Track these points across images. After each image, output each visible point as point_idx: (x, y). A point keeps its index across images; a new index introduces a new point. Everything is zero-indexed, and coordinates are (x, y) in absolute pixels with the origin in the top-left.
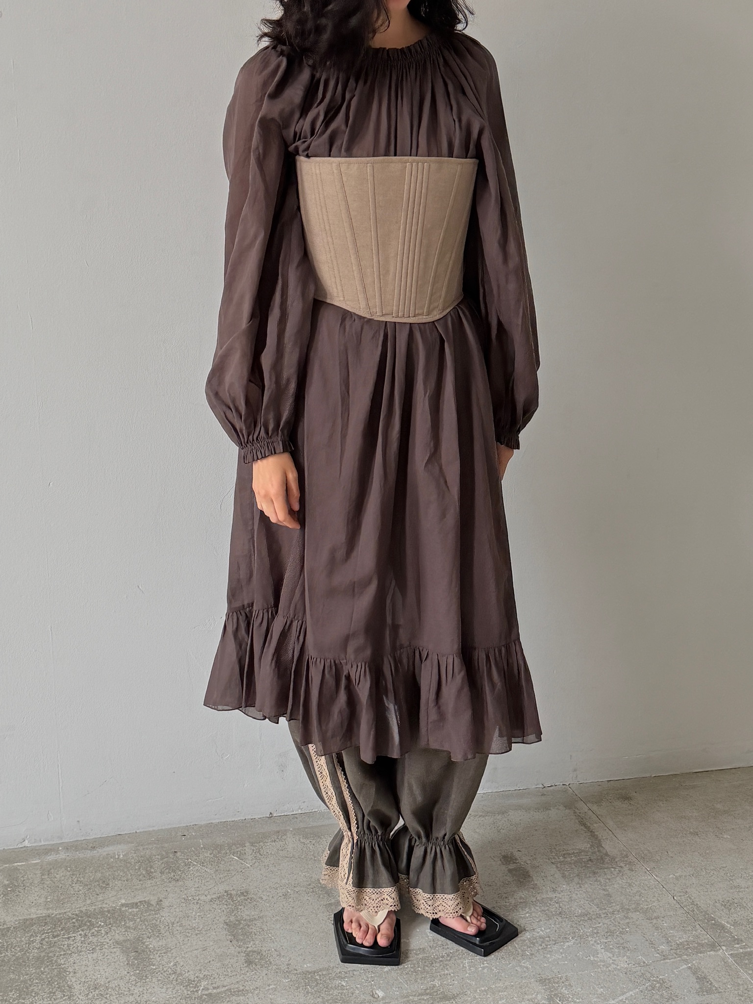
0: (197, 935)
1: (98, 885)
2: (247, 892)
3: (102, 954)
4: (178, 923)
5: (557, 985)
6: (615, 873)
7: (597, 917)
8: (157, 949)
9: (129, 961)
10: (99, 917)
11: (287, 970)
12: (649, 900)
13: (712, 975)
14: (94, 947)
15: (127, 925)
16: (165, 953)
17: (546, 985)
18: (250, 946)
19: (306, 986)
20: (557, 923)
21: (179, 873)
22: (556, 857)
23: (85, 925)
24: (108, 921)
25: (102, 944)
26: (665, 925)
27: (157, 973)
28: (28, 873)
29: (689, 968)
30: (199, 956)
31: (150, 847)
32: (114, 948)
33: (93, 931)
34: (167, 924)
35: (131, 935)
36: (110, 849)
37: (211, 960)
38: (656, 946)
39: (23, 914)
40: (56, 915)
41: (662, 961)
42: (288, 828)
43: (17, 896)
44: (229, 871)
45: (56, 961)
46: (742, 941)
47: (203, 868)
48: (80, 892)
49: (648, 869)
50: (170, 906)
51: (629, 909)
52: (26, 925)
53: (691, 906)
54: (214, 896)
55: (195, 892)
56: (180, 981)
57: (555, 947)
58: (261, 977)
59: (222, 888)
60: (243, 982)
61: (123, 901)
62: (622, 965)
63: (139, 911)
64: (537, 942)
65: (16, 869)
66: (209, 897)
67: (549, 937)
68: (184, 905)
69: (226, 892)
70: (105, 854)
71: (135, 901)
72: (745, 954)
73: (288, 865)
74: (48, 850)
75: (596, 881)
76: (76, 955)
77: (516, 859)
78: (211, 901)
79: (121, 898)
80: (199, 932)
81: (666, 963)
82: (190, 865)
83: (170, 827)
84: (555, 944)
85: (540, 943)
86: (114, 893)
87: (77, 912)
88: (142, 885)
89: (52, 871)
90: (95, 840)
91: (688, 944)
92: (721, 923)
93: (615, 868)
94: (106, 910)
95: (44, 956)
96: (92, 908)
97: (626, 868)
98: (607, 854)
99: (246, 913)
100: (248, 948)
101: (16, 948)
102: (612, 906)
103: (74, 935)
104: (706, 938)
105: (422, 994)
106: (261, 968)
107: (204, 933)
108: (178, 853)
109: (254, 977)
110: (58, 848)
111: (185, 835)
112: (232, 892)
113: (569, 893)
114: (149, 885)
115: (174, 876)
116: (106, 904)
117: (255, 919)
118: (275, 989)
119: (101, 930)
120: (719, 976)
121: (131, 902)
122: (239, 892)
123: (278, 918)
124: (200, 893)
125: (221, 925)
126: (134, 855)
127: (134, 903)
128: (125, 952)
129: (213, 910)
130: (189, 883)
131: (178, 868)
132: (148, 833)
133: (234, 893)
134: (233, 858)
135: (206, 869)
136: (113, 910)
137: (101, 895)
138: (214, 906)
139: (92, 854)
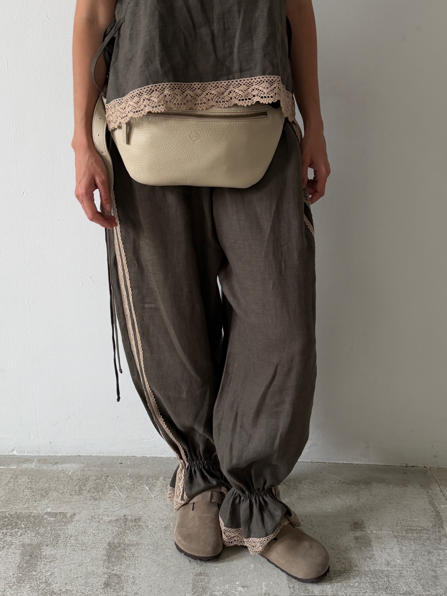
1: (41, 493)
2: (139, 519)
3: (6, 553)
4: (75, 536)
8: (47, 557)
9: (20, 564)
10: (25, 520)
14: (5, 545)
15: (40, 531)
16: (50, 562)
18: (116, 569)
21: (101, 494)
22: (400, 531)
23: (12, 525)
24: (28, 525)
25: (12, 544)
27: (33, 580)
30: (73, 570)
31: (94, 469)
32: (18, 549)
33: (14, 531)
34: (67, 536)
35: (35, 541)
36: (66, 466)
37: (80, 576)
44: (136, 498)
48: (26, 497)
50: (78, 521)
54: (113, 519)
55: (103, 512)
59: (124, 512)
61: (49, 510)
63: (54, 521)
66: (110, 518)
68: (89, 522)
69: (125, 516)
70: (61, 469)
71: (58, 511)
74: (26, 460)
75: (429, 560)
78: (109, 522)
79: (49, 507)
80: (85, 548)
82: (112, 488)
83: (115, 455)
86: (47, 502)
87: (13, 513)
88: (70, 499)
89: (19, 476)
90: (61, 457)
94: (33, 515)
96: (24, 512)
99: (130, 538)
100: (113, 570)
106: (114, 592)
107: (89, 549)
108: (109, 477)
110: (34, 460)
111: (122, 463)
114: (75, 500)
115: (96, 495)
116: (36, 510)
117: (133, 545)
119: (18, 532)
121: (54, 511)
122: (134, 518)
123: (150, 547)
124: (105, 513)
125: (105, 545)
126: (79, 474)
127: (55, 513)
128: (23, 554)
129: (106, 530)
130: (103, 504)
131: (103, 489)
132: (99, 458)
133: (130, 518)
134: (145, 488)
135: (121, 494)
136: (37, 516)
137: (38, 502)
138: (108, 527)
139: (52, 468)
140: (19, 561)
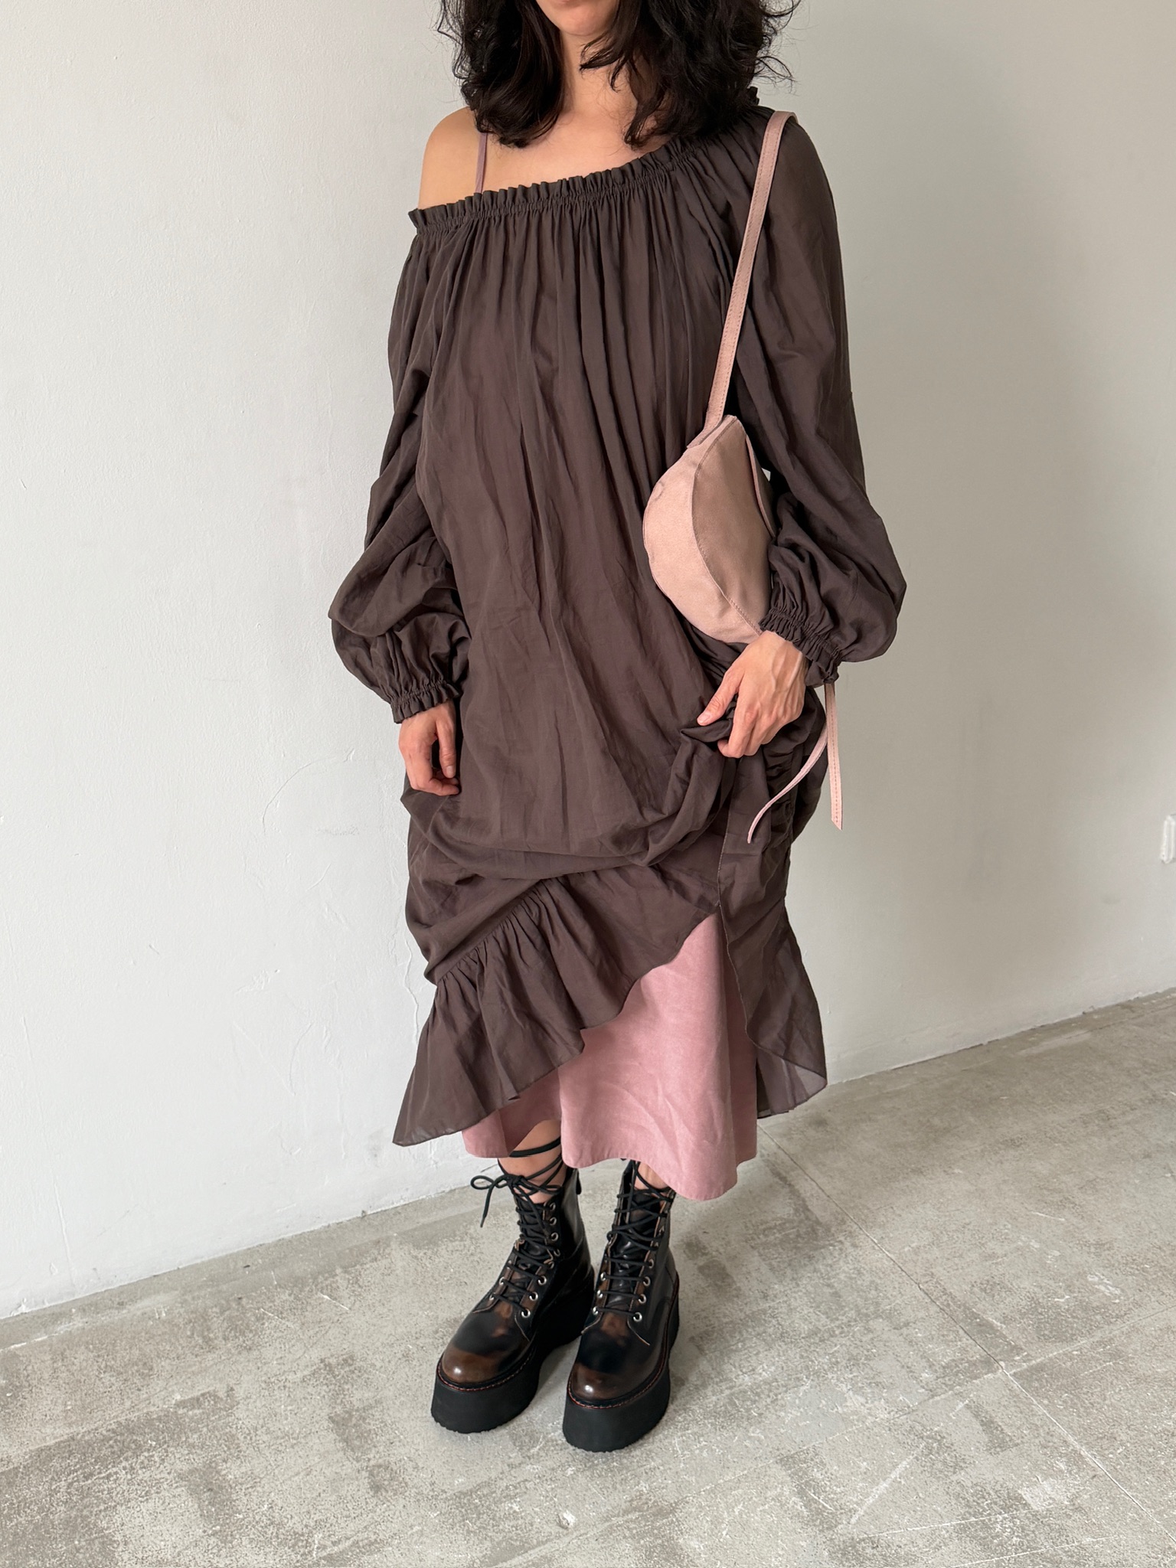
0: (292, 1447)
1: (137, 1371)
2: (352, 1358)
3: (161, 1502)
4: (262, 1427)
5: (805, 1465)
6: (836, 1254)
7: (832, 1336)
8: (240, 1481)
9: (202, 1511)
10: (147, 1430)
11: (431, 1493)
12: (889, 1295)
13: (999, 1415)
14: (147, 1489)
15: (191, 1441)
16: (252, 1487)
17: (790, 1468)
18: (371, 1456)
19: (464, 1520)
20: (781, 1354)
21: (251, 1335)
22: (755, 1237)
23: (129, 1448)
24: (161, 1438)
25: (159, 1482)
26: (919, 1335)
27: (247, 1527)
28: (33, 1361)
29: (968, 1407)
30: (302, 1486)
31: (203, 1293)
32: (177, 1487)
33: (142, 1458)
34: (247, 1432)
35: (199, 1460)
36: (145, 1304)
37: (321, 1491)
38: (916, 1375)
39: (35, 1439)
40: (83, 1436)
41: (931, 1401)
42: (390, 1233)
43: (21, 1406)
44: (320, 1322)
45: (95, 1525)
46: (1022, 1349)
47: (283, 1321)
48: (114, 1388)
49: (876, 1241)
50: (247, 1397)
51: (867, 1315)
52: (42, 1458)
53: (944, 1298)
54: (306, 1373)
55: (279, 1367)
56: (282, 1537)
57: (788, 1397)
58: (397, 1513)
59: (315, 1354)
60: (373, 1526)
61: (178, 1397)
62: (882, 1416)
63: (203, 1413)
64: (762, 1392)
65: (14, 1356)
66: (299, 1375)
67: (777, 1381)
68: (267, 1393)
69: (322, 1361)
70: (139, 1313)
71: (197, 1394)
72: (1031, 1369)
73: (401, 1301)
74: (57, 1315)
75: (815, 1271)
76: (124, 1507)
77: (705, 1248)
78: (304, 1381)
79: (173, 1391)
80: (295, 1442)
81: (937, 1402)
82: (263, 1319)
83: (224, 1254)
84: (786, 1392)
85: (766, 1392)
86: (162, 1384)
87: (114, 1426)
88: (201, 1363)
89: (67, 1353)
90: (122, 1290)
91: (957, 1366)
92: (987, 1321)
93: (834, 1246)
94: (155, 1416)
95: (76, 1517)
96: (133, 1416)
97: (847, 1244)
98: (818, 1223)
99: (358, 1396)
100: (369, 1460)
101: (32, 1507)
102: (845, 1313)
103: (115, 1470)
104: (976, 1353)
105: (626, 1512)
106: (395, 1495)
107: (303, 1441)
108: (244, 1300)
109: (387, 1514)
110: (71, 1311)
111: (248, 1266)
112: (331, 1361)
113: (785, 1299)
114: (212, 1363)
115: (244, 1342)
116: (154, 1405)
117: (371, 1407)
118: (421, 1533)
119: (152, 1456)
120: (1007, 1415)
121: (189, 1397)
122: (341, 1359)
124: (285, 1368)
125: (326, 1424)
126: (182, 1311)
127: (193, 1399)
128: (193, 1492)
129: (309, 1397)
130: (268, 1353)
131: (248, 1326)
132: (196, 1269)
134: (323, 1298)
135: (289, 1324)
136: (165, 1415)
137: (145, 1390)
138: (309, 1390)
139: (121, 1316)
140: (196, 1506)
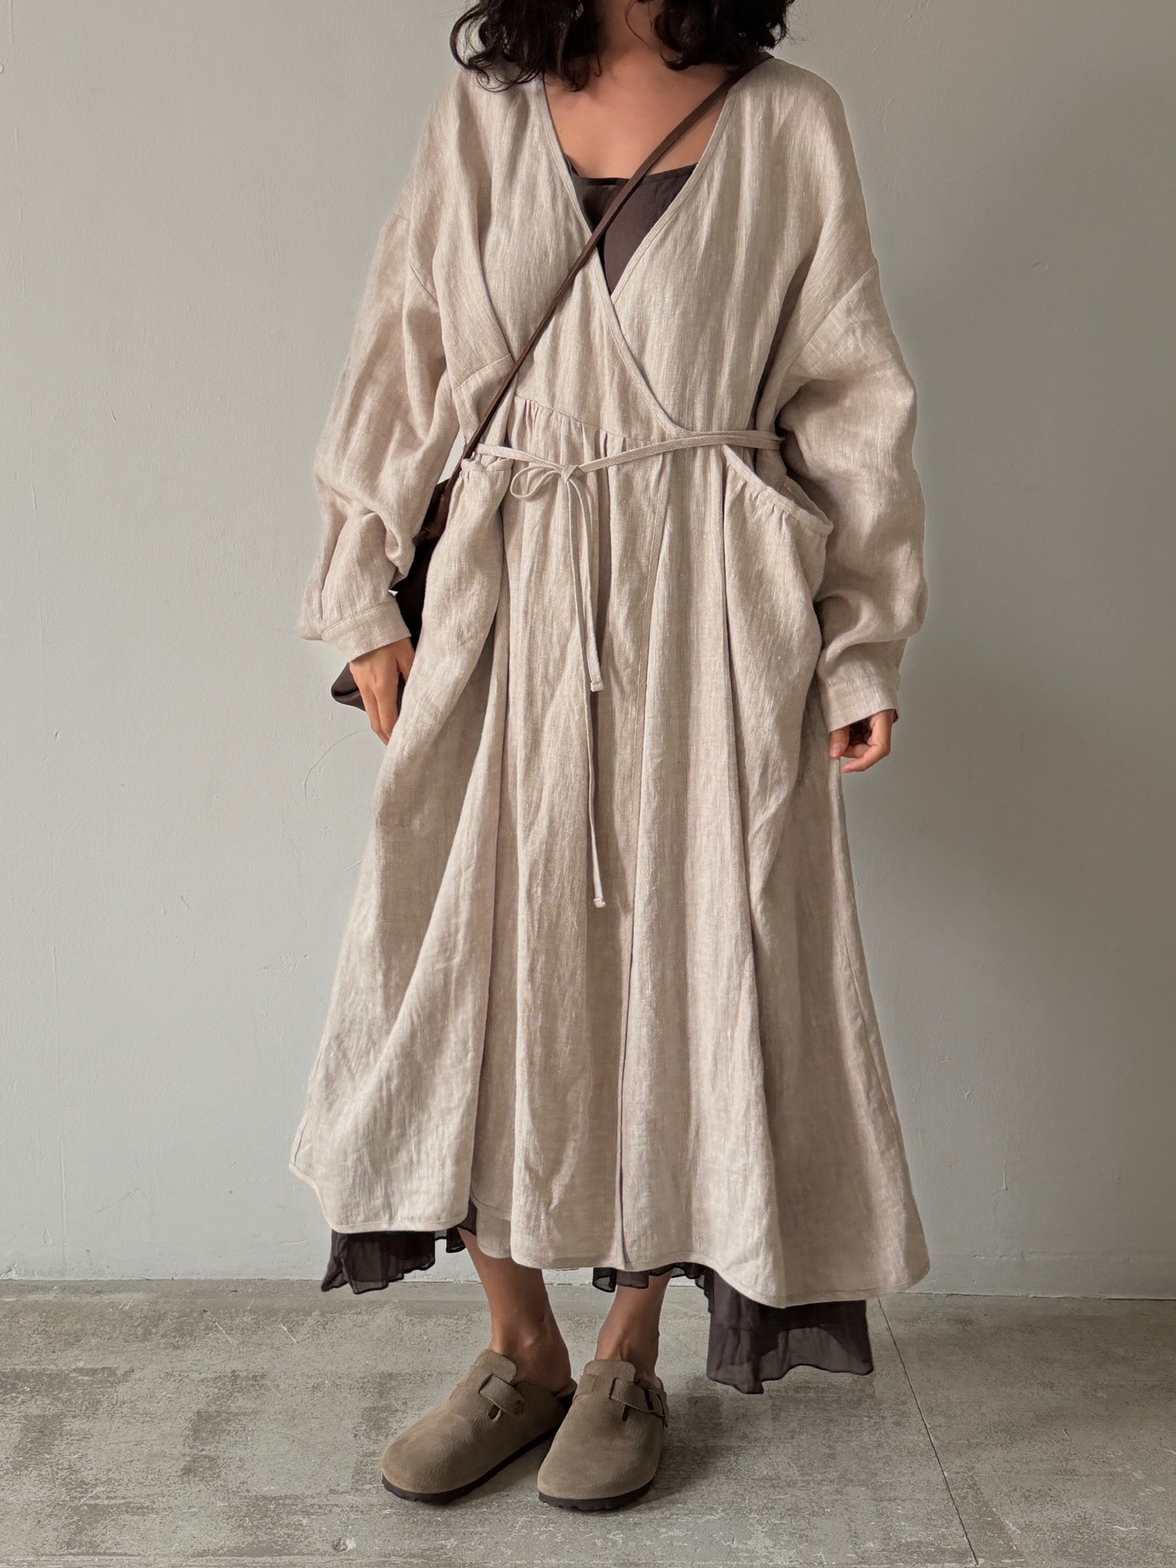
1: (65, 1339)
2: (263, 1376)
4: (131, 1403)
6: (867, 1425)
8: (73, 1433)
9: (20, 1444)
10: (31, 1380)
12: (896, 1472)
16: (78, 1440)
18: (208, 1448)
19: (245, 1516)
21: (189, 1338)
24: (38, 1387)
26: (900, 1512)
27: (45, 1465)
30: (123, 1451)
31: (178, 1300)
32: (16, 1423)
33: (8, 1396)
34: (114, 1402)
35: (52, 1411)
36: (119, 1297)
37: (136, 1459)
38: (859, 1541)
44: (261, 1344)
47: (227, 1336)
48: (35, 1346)
50: (140, 1379)
51: (851, 1481)
53: (965, 1490)
54: (210, 1376)
55: (190, 1365)
56: (69, 1480)
57: (684, 1519)
58: (188, 1494)
59: (232, 1365)
60: (156, 1496)
61: (81, 1364)
62: (780, 1562)
63: (91, 1380)
66: (203, 1376)
68: (160, 1381)
69: (234, 1371)
70: (108, 1301)
71: (100, 1367)
73: (353, 1348)
75: (826, 1432)
78: (202, 1381)
79: (81, 1360)
80: (149, 1419)
82: (212, 1330)
83: (224, 1278)
84: (686, 1515)
86: (77, 1352)
87: (7, 1370)
88: (124, 1347)
89: (21, 1314)
90: (109, 1283)
91: (919, 1547)
92: (1001, 1523)
93: (871, 1418)
94: (48, 1372)
97: (890, 1421)
99: (239, 1403)
100: (203, 1450)
102: (825, 1473)
107: (157, 1421)
108: (208, 1313)
109: (178, 1491)
110: (53, 1287)
111: (236, 1291)
112: (242, 1373)
113: (766, 1444)
114: (134, 1349)
115: (178, 1342)
116: (55, 1365)
117: (244, 1414)
119: (18, 1398)
121: (90, 1367)
122: (251, 1374)
123: (280, 1417)
124: (194, 1368)
125: (190, 1414)
126: (145, 1308)
127: (92, 1369)
128: (26, 1430)
129: (194, 1393)
130: (191, 1355)
131: (192, 1332)
132: (189, 1283)
133: (245, 1374)
134: (281, 1329)
135: (230, 1339)
136: (57, 1374)
137: (59, 1353)
138: (200, 1388)
139: (90, 1300)
140: (19, 1439)
